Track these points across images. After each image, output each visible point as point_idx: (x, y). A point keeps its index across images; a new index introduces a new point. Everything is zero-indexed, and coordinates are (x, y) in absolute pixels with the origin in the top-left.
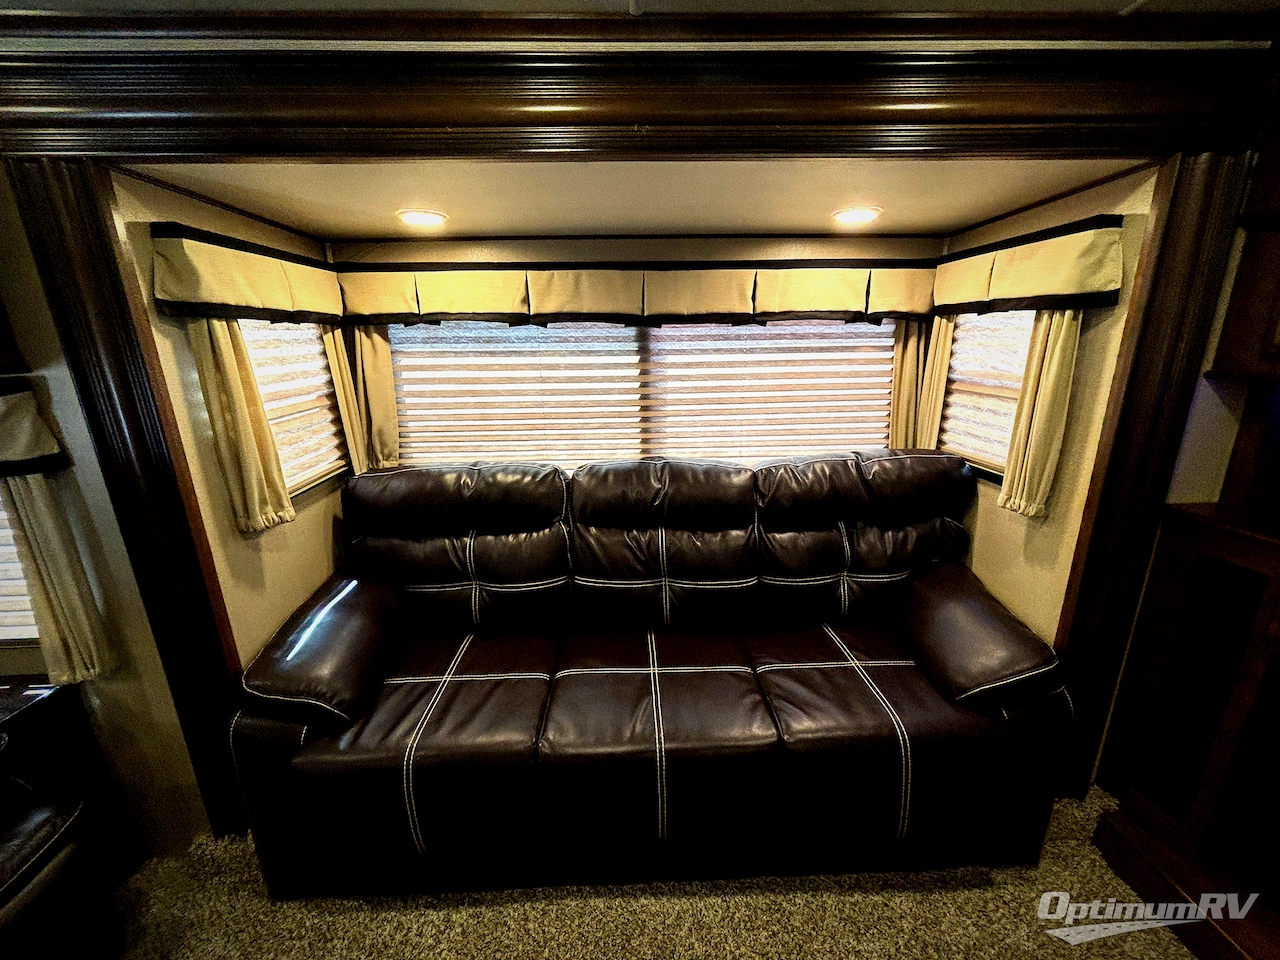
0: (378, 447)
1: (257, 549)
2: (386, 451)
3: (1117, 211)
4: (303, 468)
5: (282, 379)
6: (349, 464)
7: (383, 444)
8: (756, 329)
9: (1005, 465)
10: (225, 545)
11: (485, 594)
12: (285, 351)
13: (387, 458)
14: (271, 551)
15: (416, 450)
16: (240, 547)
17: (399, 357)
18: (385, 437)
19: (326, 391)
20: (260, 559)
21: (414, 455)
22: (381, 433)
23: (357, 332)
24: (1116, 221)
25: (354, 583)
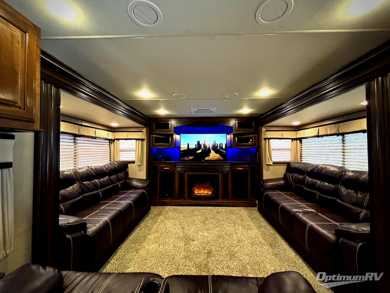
3: (142, 131)
8: (95, 140)
9: (135, 160)
24: (142, 132)
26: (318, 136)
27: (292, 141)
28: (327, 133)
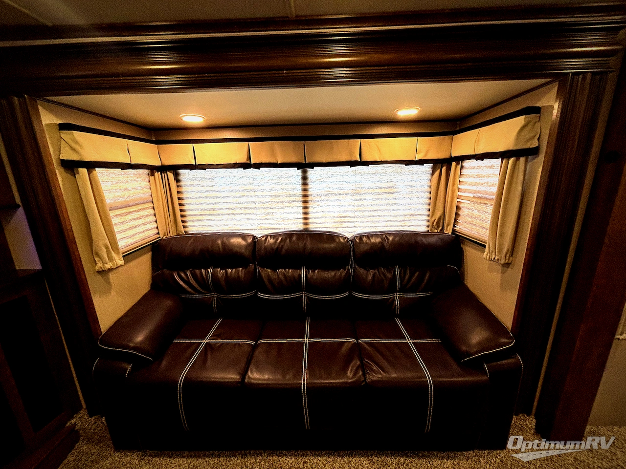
26: (246, 166)
27: (152, 174)
28: (276, 159)
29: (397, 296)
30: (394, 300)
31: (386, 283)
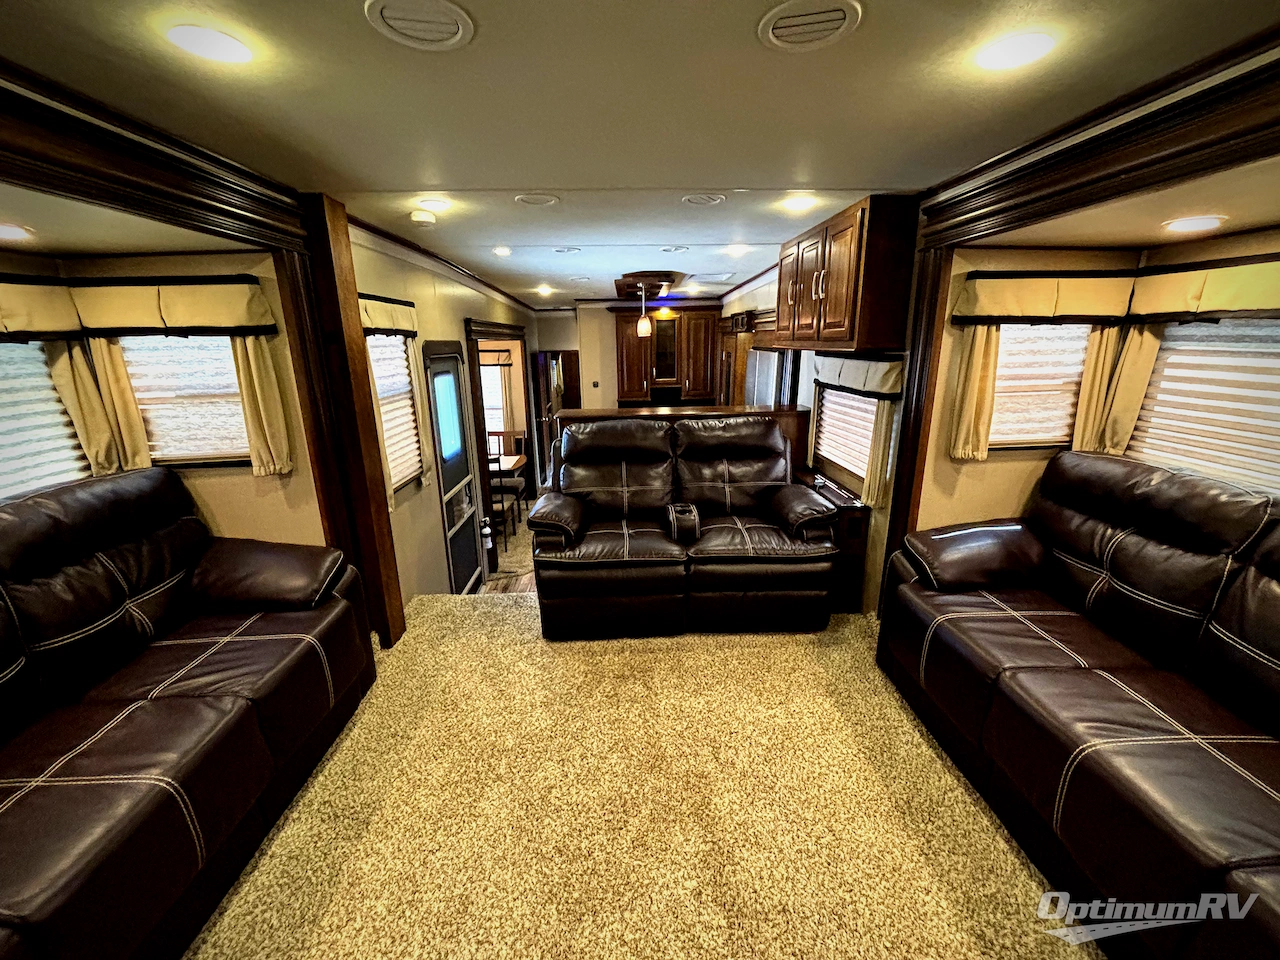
0: (1108, 434)
1: (958, 472)
2: (1115, 440)
4: (1020, 432)
5: (1028, 365)
6: (1071, 441)
7: (1114, 433)
10: (936, 459)
11: (1106, 585)
12: (1042, 345)
13: (1114, 446)
14: (968, 476)
15: (1148, 446)
16: (948, 466)
17: (1165, 355)
18: (1118, 427)
19: (1076, 379)
20: (956, 480)
21: (1144, 450)
22: (1115, 422)
23: (1132, 329)
25: (1019, 527)
29: (131, 606)
30: (131, 615)
31: (103, 589)
